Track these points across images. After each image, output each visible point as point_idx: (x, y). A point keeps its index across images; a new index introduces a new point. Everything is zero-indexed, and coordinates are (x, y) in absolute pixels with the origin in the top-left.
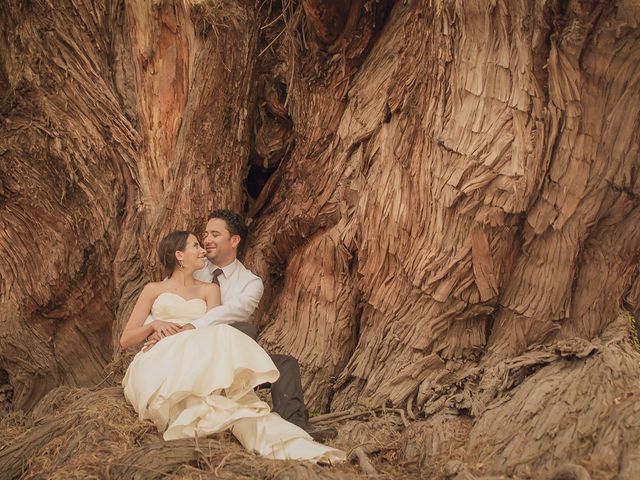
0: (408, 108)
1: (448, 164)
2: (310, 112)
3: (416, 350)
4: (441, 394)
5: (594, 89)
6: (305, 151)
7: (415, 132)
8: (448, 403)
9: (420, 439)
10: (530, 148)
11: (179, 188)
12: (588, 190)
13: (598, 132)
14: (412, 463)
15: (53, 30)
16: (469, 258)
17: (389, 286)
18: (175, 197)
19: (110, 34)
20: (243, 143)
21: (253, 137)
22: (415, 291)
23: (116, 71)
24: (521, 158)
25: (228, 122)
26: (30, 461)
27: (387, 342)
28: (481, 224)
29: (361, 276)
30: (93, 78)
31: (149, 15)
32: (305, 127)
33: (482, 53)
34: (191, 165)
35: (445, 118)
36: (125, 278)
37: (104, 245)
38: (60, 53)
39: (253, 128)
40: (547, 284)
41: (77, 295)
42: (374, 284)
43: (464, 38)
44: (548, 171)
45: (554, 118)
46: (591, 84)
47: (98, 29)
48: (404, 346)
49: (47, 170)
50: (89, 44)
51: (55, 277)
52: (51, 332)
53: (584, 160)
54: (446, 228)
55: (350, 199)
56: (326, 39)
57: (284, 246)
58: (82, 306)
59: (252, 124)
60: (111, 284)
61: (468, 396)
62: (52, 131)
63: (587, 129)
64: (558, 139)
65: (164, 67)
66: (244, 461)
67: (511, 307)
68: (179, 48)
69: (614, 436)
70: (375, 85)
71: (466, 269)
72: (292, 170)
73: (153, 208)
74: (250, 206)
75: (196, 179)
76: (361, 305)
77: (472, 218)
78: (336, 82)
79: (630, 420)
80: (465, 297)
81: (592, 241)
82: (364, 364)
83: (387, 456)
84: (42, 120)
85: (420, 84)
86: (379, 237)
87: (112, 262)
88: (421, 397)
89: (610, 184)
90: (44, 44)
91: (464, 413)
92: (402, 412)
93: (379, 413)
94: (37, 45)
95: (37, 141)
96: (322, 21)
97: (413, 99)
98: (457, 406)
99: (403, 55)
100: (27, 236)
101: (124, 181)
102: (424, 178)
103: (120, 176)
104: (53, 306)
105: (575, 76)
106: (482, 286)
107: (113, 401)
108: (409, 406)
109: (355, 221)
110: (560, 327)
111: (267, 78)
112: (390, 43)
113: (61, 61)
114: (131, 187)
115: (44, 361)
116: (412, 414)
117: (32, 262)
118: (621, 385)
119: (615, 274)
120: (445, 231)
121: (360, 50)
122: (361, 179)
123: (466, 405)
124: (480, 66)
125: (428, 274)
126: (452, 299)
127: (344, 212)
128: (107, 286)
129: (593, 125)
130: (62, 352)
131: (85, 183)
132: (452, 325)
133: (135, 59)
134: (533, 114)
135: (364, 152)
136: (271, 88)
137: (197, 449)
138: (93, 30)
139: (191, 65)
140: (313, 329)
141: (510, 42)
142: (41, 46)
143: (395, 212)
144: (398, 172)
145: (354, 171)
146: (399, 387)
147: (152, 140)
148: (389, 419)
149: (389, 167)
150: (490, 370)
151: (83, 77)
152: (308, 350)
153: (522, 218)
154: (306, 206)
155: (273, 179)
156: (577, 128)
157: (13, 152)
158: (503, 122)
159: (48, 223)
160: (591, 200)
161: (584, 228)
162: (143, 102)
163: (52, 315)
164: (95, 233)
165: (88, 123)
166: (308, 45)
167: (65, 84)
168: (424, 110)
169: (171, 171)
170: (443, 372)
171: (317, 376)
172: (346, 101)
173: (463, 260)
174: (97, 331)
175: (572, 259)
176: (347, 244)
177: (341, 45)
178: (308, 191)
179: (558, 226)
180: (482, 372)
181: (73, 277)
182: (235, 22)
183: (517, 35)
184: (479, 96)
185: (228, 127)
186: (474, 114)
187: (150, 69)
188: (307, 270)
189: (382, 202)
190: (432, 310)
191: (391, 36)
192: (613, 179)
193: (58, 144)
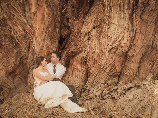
0: (99, 26)
1: (109, 40)
2: (75, 25)
3: (102, 83)
4: (108, 93)
5: (144, 23)
6: (74, 35)
7: (101, 32)
8: (110, 96)
9: (104, 106)
10: (129, 37)
11: (43, 44)
12: (142, 46)
13: (145, 33)
14: (102, 111)
15: (10, 4)
16: (114, 62)
17: (95, 68)
18: (43, 47)
19: (24, 5)
20: (58, 33)
21: (61, 31)
22: (101, 69)
23: (26, 14)
24: (127, 39)
25: (55, 28)
26: (14, 114)
27: (95, 81)
28: (117, 54)
29: (88, 65)
30: (21, 16)
31: (35, 2)
32: (74, 29)
33: (117, 14)
34: (46, 39)
35: (108, 29)
36: (30, 65)
37: (25, 57)
38: (12, 10)
39: (61, 29)
40: (133, 68)
41: (19, 69)
42: (91, 67)
43: (113, 10)
44: (133, 42)
45: (134, 30)
46: (143, 22)
47: (21, 4)
48: (99, 82)
49: (10, 39)
50: (19, 8)
51: (13, 65)
52: (13, 78)
53: (141, 39)
54: (108, 55)
55: (85, 47)
56: (78, 8)
57: (69, 57)
58: (20, 72)
59: (61, 28)
60: (27, 66)
61: (114, 94)
62: (11, 30)
63: (142, 32)
64: (135, 35)
65: (39, 15)
66: (64, 113)
67: (124, 73)
68: (43, 10)
69: (150, 107)
70: (90, 19)
71: (113, 65)
72: (70, 39)
73: (37, 49)
74: (60, 47)
75: (47, 42)
76: (88, 71)
77: (115, 53)
78: (81, 18)
79: (153, 103)
80: (113, 71)
81: (143, 57)
82: (89, 86)
83: (96, 109)
84: (8, 27)
85: (102, 20)
86: (92, 56)
87: (27, 61)
88: (103, 94)
89: (147, 45)
90: (8, 8)
91: (113, 98)
92: (99, 98)
93: (93, 98)
94: (6, 8)
95: (8, 32)
96: (78, 4)
97: (100, 24)
98: (112, 96)
99: (97, 13)
100: (6, 55)
101: (29, 41)
102: (103, 43)
103: (28, 40)
104: (13, 72)
105: (139, 20)
106: (117, 68)
107: (31, 98)
108: (100, 96)
109: (86, 52)
110: (135, 78)
111: (64, 17)
112: (94, 9)
113: (13, 12)
114: (31, 43)
115: (11, 85)
116: (101, 98)
117: (8, 62)
118: (151, 94)
119: (148, 65)
120: (108, 56)
121: (87, 11)
122: (88, 42)
123: (114, 96)
124: (117, 17)
125: (104, 66)
126: (110, 71)
127: (84, 50)
128: (26, 67)
129: (143, 31)
130: (15, 83)
131: (20, 42)
132: (110, 77)
133: (32, 13)
134: (129, 29)
135: (88, 36)
136: (65, 19)
137: (53, 111)
138: (20, 4)
139: (46, 14)
140: (77, 77)
141: (124, 11)
142: (7, 8)
143: (96, 51)
144: (97, 41)
145: (86, 40)
146: (98, 92)
147: (36, 33)
148: (96, 100)
149: (94, 40)
150: (119, 88)
151: (18, 16)
152: (75, 82)
153: (127, 53)
154: (74, 48)
155: (66, 41)
156: (140, 32)
157: (2, 35)
158: (122, 30)
159: (11, 52)
160: (143, 48)
161: (141, 55)
162: (34, 23)
163: (13, 74)
164: (22, 54)
165: (20, 27)
166: (74, 9)
167: (14, 18)
168: (103, 27)
169: (41, 40)
170: (108, 88)
171: (78, 88)
172: (83, 23)
173: (113, 62)
174: (24, 78)
175: (138, 62)
176: (85, 57)
177: (82, 10)
178: (75, 45)
179: (135, 54)
180: (117, 88)
181: (17, 65)
182: (56, 3)
183: (126, 10)
184: (116, 24)
185: (55, 29)
186: (115, 28)
187: (36, 16)
188: (75, 63)
189: (93, 48)
190: (105, 74)
191: (94, 7)
192: (148, 44)
193: (13, 33)
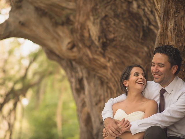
18: (163, 35)
49: (129, 22)
75: (177, 20)
159: (134, 54)
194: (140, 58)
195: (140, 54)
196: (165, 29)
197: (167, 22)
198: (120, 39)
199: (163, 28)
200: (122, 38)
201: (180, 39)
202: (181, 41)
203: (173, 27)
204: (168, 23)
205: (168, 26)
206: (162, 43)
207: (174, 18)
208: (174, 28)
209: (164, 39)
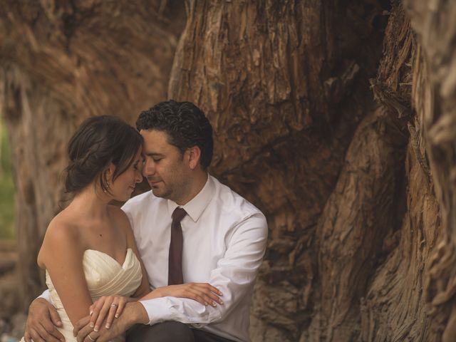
18: (194, 49)
75: (229, 13)
194: (156, 62)
195: (158, 52)
196: (197, 33)
197: (203, 17)
198: (108, 10)
199: (193, 32)
200: (114, 9)
201: (234, 62)
202: (235, 67)
203: (218, 30)
204: (207, 18)
205: (205, 28)
206: (189, 69)
207: (222, 7)
208: (220, 31)
209: (194, 58)
